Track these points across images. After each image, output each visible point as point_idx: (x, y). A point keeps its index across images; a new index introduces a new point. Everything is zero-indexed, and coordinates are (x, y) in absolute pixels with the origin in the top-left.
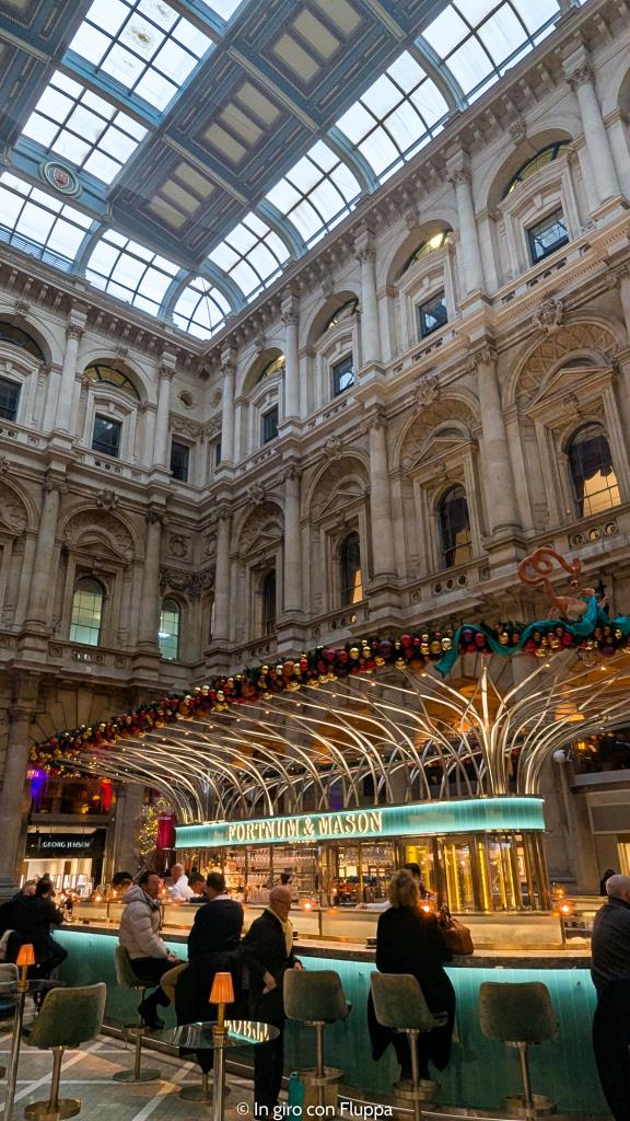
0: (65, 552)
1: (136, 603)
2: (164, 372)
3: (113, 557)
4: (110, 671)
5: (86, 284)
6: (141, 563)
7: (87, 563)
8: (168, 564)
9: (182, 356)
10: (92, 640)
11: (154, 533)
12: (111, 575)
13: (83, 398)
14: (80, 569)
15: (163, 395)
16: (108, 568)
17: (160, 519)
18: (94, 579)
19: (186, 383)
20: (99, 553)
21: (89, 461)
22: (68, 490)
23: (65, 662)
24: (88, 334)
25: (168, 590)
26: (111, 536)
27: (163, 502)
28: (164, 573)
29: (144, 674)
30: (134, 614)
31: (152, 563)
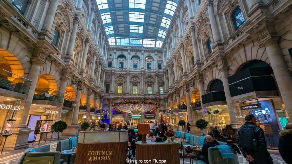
0: (145, 83)
1: (156, 87)
2: (156, 55)
3: (152, 82)
4: (153, 97)
5: (144, 47)
6: (156, 82)
7: (148, 83)
8: (159, 81)
9: (158, 51)
10: (151, 93)
11: (157, 78)
12: (152, 84)
13: (145, 62)
14: (147, 84)
15: (156, 58)
16: (151, 83)
17: (157, 75)
18: (150, 85)
19: (159, 55)
20: (150, 82)
21: (147, 70)
22: (144, 75)
23: (147, 97)
24: (144, 53)
25: (160, 85)
26: (151, 79)
27: (157, 73)
28: (159, 83)
29: (157, 97)
30: (156, 89)
31: (157, 82)
